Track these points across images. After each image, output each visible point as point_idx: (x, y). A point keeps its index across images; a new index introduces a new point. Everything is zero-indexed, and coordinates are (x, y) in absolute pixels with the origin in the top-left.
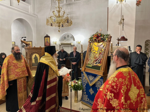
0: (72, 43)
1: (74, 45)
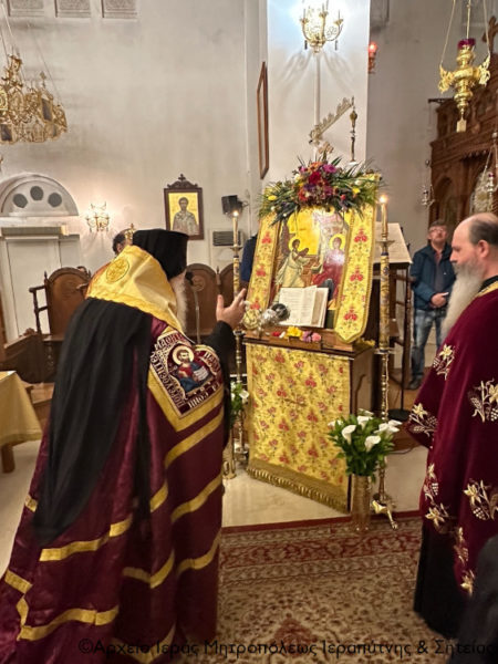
0: (64, 224)
1: (77, 236)
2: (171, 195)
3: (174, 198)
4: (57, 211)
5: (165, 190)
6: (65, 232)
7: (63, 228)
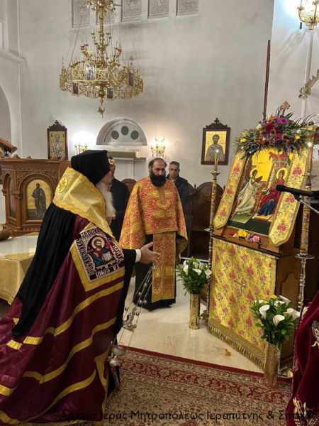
0: (138, 151)
1: (145, 159)
2: (207, 133)
3: (210, 134)
4: (135, 142)
5: (204, 129)
6: (138, 155)
7: (137, 153)
